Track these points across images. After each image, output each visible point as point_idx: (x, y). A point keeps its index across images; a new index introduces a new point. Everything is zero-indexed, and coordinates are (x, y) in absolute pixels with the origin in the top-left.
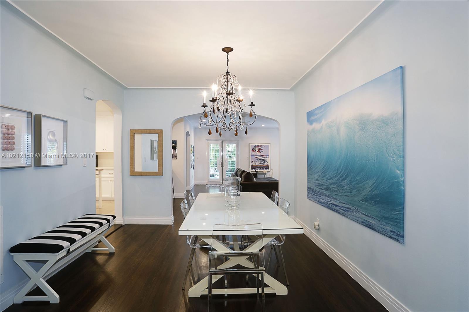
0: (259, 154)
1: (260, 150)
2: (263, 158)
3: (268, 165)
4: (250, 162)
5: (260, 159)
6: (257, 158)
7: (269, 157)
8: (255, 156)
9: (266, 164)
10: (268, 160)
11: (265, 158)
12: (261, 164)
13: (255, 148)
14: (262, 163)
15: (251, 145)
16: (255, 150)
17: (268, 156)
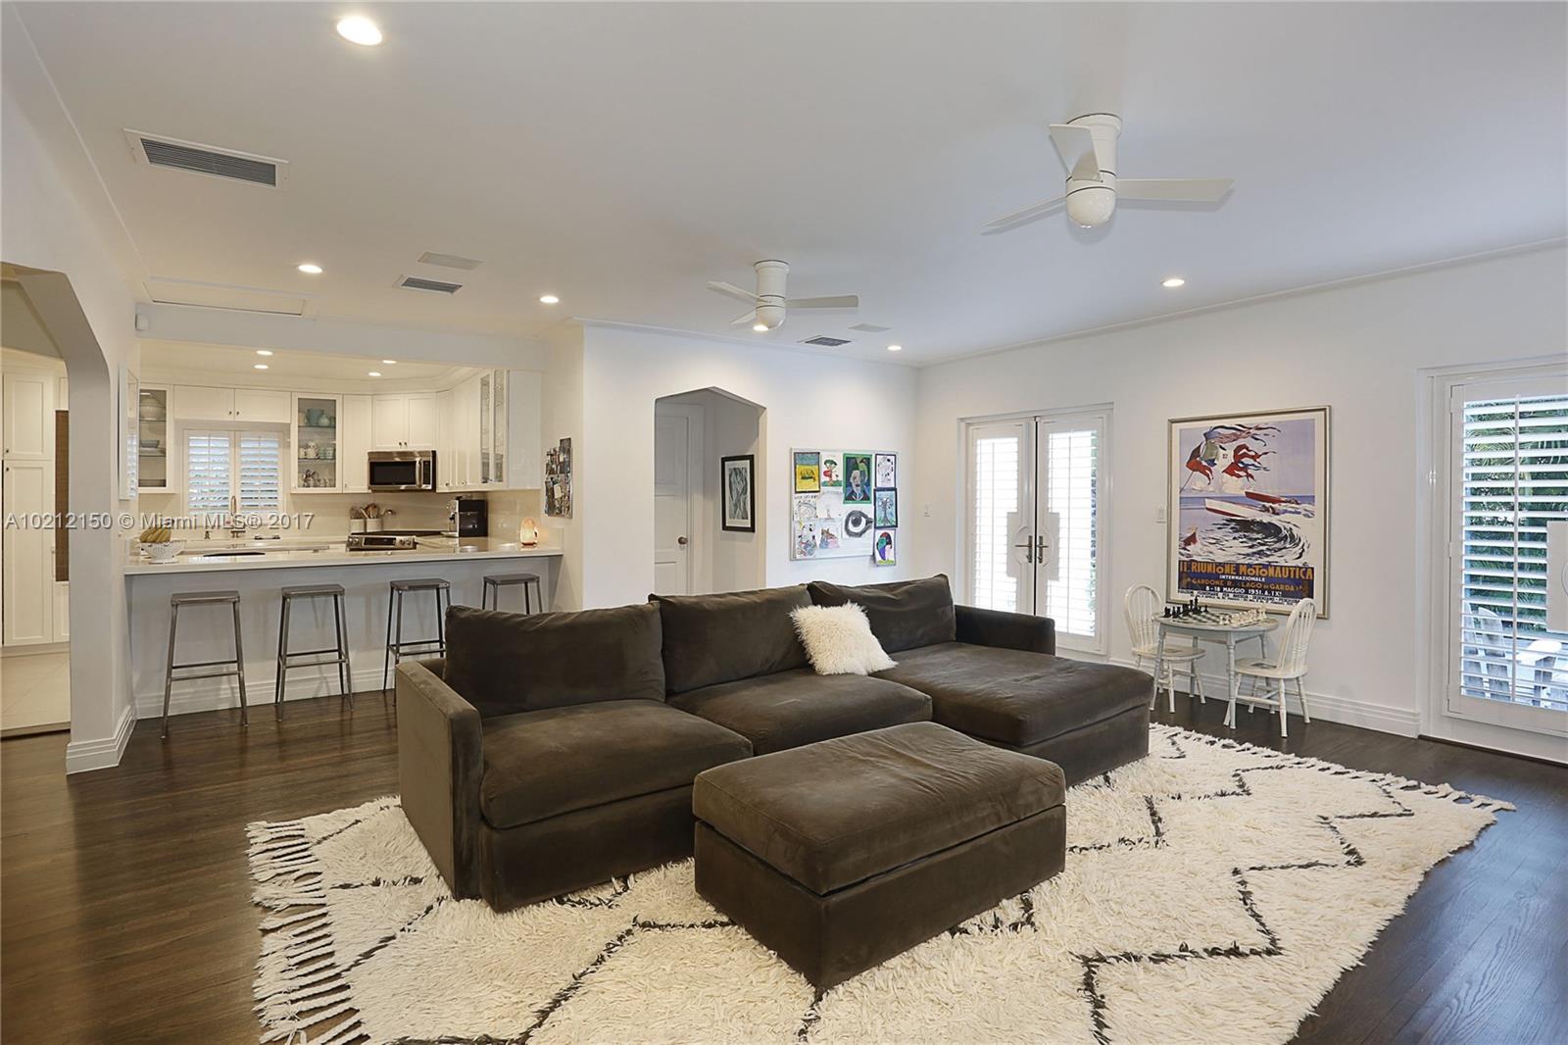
0: (1236, 486)
1: (1246, 460)
2: (1266, 518)
3: (1307, 570)
4: (1176, 543)
5: (1245, 526)
6: (1220, 519)
7: (1318, 507)
8: (1209, 503)
9: (1288, 558)
10: (1307, 528)
11: (1282, 517)
12: (1254, 560)
13: (1210, 446)
14: (1260, 553)
15: (1181, 430)
16: (1212, 462)
17: (1311, 499)
